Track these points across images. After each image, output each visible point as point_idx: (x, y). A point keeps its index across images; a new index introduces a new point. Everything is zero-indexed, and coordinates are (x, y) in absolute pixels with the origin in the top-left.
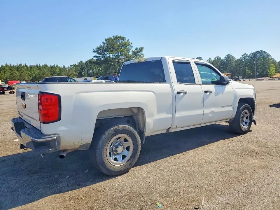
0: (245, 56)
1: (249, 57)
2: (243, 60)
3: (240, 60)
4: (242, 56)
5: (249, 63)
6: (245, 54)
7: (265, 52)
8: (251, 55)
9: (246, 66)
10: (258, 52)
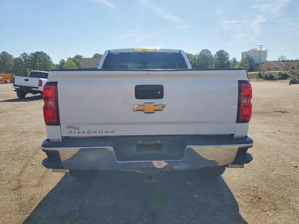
0: (24, 55)
1: (29, 57)
2: (23, 60)
3: (19, 59)
4: (21, 55)
5: (30, 64)
6: (25, 53)
7: (45, 54)
8: (31, 55)
9: (26, 67)
10: (38, 52)
